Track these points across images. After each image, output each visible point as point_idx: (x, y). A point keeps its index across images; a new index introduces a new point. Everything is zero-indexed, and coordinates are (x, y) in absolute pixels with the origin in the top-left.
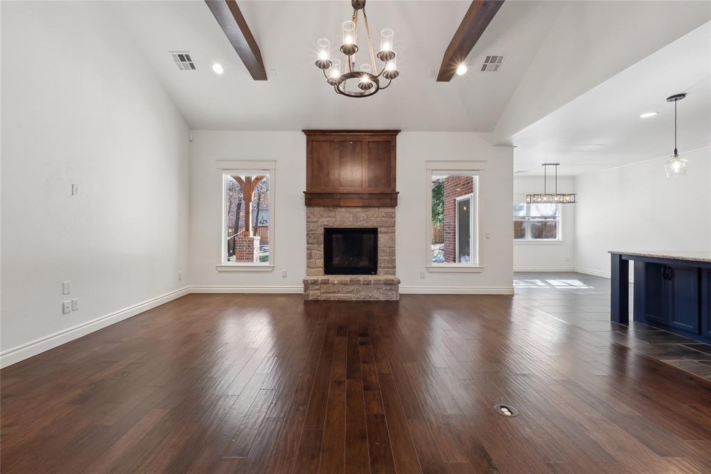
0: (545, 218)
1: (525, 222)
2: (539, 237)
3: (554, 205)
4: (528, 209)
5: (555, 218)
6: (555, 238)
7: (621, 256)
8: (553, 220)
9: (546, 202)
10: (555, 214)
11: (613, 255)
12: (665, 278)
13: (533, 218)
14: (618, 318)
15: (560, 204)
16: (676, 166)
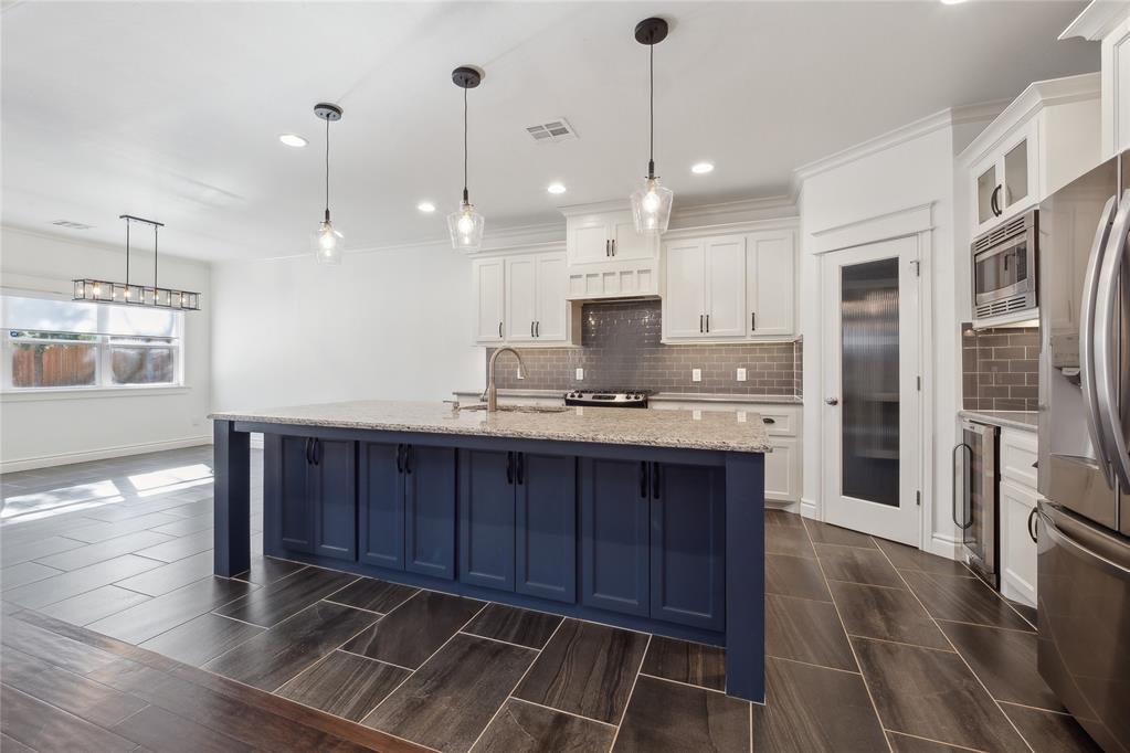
0: (149, 339)
1: (91, 346)
2: (129, 379)
3: (166, 313)
4: (102, 317)
5: (168, 341)
6: (170, 380)
7: (231, 423)
8: (166, 344)
9: (128, 303)
10: (170, 331)
11: (217, 423)
12: (310, 462)
13: (113, 338)
14: (226, 566)
15: (181, 314)
16: (327, 242)
